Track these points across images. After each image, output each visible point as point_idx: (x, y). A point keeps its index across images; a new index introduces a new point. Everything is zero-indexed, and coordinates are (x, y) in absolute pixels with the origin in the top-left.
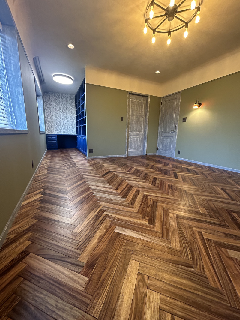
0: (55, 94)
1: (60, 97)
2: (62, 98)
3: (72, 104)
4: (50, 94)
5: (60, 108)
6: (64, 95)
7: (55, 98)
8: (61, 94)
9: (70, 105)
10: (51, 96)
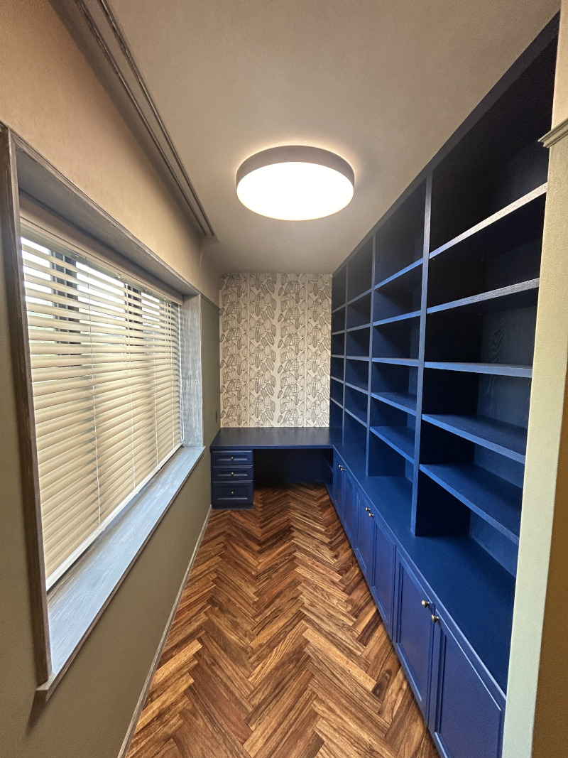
0: (257, 279)
1: (277, 286)
2: (282, 288)
3: (319, 310)
4: (243, 279)
5: (275, 331)
6: (291, 277)
7: (257, 292)
8: (279, 276)
9: (310, 314)
10: (243, 288)
